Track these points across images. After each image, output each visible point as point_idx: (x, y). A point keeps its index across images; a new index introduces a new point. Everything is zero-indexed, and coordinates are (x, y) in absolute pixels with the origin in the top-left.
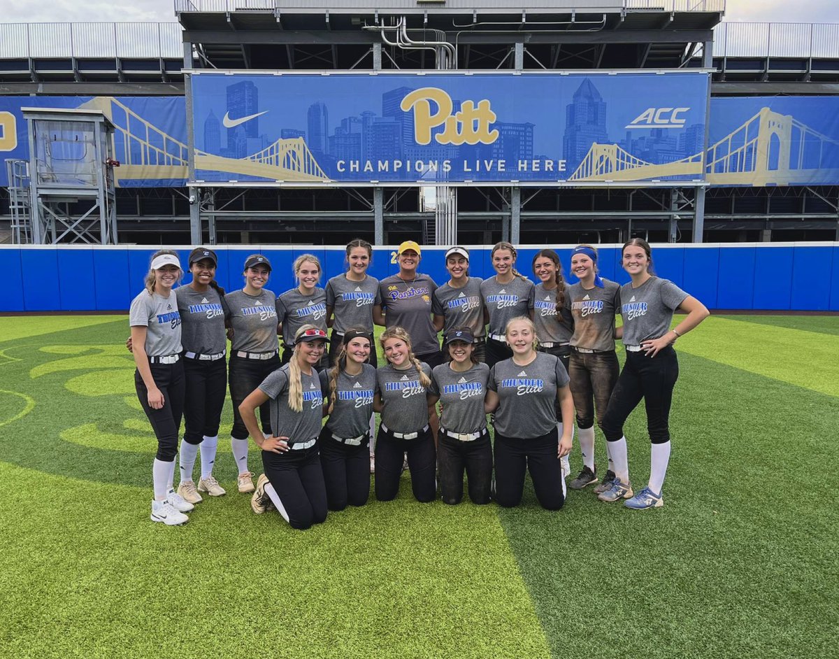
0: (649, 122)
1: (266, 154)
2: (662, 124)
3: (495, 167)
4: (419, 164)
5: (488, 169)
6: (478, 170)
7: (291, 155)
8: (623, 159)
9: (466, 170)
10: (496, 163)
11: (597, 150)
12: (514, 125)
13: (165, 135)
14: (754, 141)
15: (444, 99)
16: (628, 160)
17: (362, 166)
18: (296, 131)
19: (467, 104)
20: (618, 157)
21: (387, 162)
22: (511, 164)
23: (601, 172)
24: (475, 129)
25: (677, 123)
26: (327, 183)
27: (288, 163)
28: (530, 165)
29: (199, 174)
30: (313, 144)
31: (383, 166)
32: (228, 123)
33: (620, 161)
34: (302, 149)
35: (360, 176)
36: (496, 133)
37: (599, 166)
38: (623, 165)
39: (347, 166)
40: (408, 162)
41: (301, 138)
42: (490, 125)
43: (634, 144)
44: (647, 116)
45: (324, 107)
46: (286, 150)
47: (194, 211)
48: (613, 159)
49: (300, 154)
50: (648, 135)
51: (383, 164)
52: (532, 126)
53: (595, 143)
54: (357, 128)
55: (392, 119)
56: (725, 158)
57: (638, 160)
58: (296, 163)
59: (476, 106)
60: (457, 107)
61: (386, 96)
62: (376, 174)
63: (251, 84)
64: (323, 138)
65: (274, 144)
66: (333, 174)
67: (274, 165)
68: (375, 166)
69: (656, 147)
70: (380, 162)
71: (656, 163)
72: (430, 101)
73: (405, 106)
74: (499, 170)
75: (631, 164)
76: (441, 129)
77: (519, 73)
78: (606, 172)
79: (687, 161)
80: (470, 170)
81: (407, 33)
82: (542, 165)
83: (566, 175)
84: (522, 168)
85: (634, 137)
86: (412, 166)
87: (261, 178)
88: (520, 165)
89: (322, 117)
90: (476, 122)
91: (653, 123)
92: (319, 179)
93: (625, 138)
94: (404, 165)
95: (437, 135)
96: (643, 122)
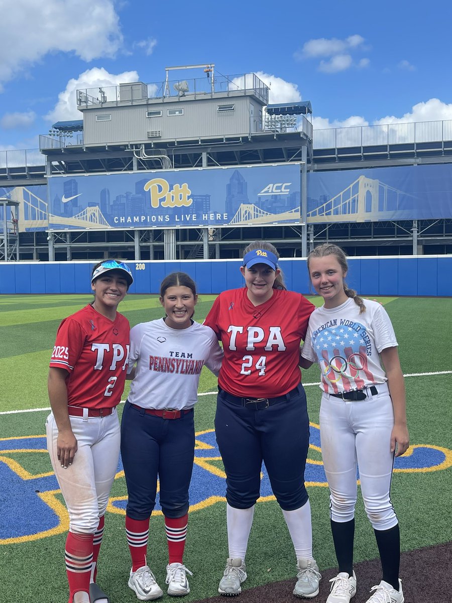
0: (270, 191)
1: (81, 215)
2: (277, 192)
3: (191, 218)
4: (154, 220)
5: (188, 219)
6: (183, 220)
7: (93, 215)
8: (257, 212)
9: (177, 220)
10: (191, 216)
11: (244, 207)
12: (200, 196)
14: (356, 195)
15: (165, 184)
16: (260, 212)
17: (126, 220)
18: (95, 203)
19: (176, 186)
20: (254, 211)
21: (138, 217)
22: (199, 216)
23: (246, 220)
24: (181, 199)
25: (285, 192)
26: (110, 228)
27: (91, 219)
28: (209, 216)
29: (52, 226)
30: (103, 209)
31: (136, 219)
32: (64, 200)
33: (256, 213)
34: (98, 211)
35: (126, 224)
36: (191, 200)
37: (245, 216)
38: (257, 215)
39: (119, 220)
40: (148, 217)
41: (97, 206)
42: (188, 196)
43: (263, 203)
44: (269, 188)
45: (108, 191)
46: (91, 213)
47: (51, 244)
48: (252, 212)
49: (97, 214)
50: (270, 198)
51: (136, 218)
52: (209, 196)
53: (242, 204)
54: (124, 201)
55: (140, 195)
56: (339, 206)
57: (265, 212)
58: (95, 219)
59: (181, 187)
60: (171, 188)
61: (137, 184)
62: (133, 224)
63: (75, 180)
64: (107, 206)
65: (85, 210)
66: (112, 224)
67: (85, 221)
68: (132, 219)
69: (274, 205)
70: (134, 217)
71: (275, 213)
72: (158, 185)
73: (146, 188)
74: (194, 219)
75: (262, 214)
76: (164, 199)
77: (203, 169)
78: (249, 219)
79: (292, 212)
80: (179, 220)
81: (145, 151)
82: (215, 216)
83: (228, 222)
85: (263, 200)
86: (150, 219)
87: (79, 227)
88: (204, 217)
89: (107, 196)
90: (181, 195)
91: (272, 192)
92: (106, 227)
93: (258, 200)
94: (146, 218)
95: (162, 202)
96: (267, 192)
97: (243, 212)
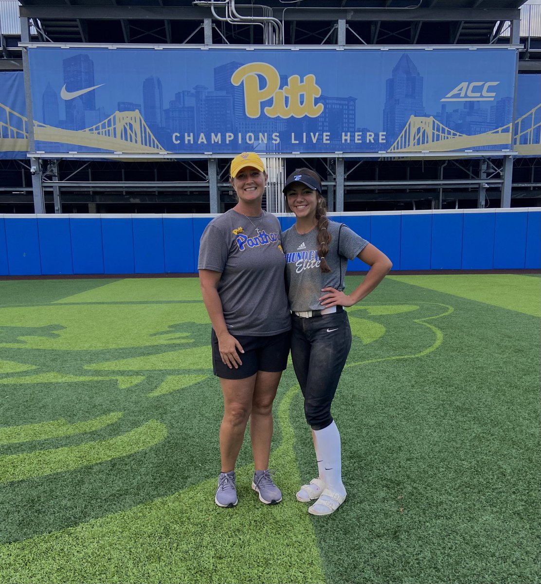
0: (462, 95)
2: (474, 97)
3: (320, 139)
4: (250, 137)
5: (314, 141)
6: (305, 142)
7: (128, 128)
8: (438, 130)
9: (293, 142)
10: (321, 135)
11: (415, 122)
12: (338, 99)
13: (8, 109)
15: (272, 74)
16: (443, 132)
17: (196, 138)
18: (131, 104)
19: (294, 79)
20: (434, 129)
21: (219, 135)
22: (335, 136)
23: (418, 144)
24: (302, 103)
25: (488, 96)
26: (163, 154)
27: (125, 135)
28: (353, 137)
29: (39, 146)
30: (149, 117)
31: (216, 138)
32: (66, 95)
33: (436, 133)
34: (138, 121)
35: (195, 147)
36: (321, 106)
37: (417, 138)
38: (438, 136)
39: (182, 138)
40: (240, 135)
41: (137, 111)
42: (316, 99)
43: (449, 116)
44: (461, 90)
45: (159, 82)
46: (123, 122)
47: (36, 181)
48: (430, 131)
49: (137, 127)
50: (461, 108)
51: (216, 136)
52: (354, 100)
53: (412, 116)
54: (191, 102)
55: (224, 93)
56: (529, 130)
57: (452, 132)
58: (133, 136)
59: (302, 81)
60: (284, 82)
61: (217, 71)
62: (210, 146)
63: (87, 57)
64: (158, 111)
65: (112, 117)
66: (169, 146)
67: (112, 138)
68: (208, 138)
69: (469, 119)
70: (213, 134)
71: (469, 134)
72: (260, 76)
73: (235, 80)
74: (325, 141)
75: (446, 135)
76: (270, 103)
77: (342, 49)
78: (423, 143)
79: (497, 132)
80: (297, 142)
81: (236, 8)
82: (364, 137)
83: (386, 147)
84: (346, 140)
85: (449, 110)
86: (244, 138)
87: (100, 149)
88: (344, 138)
89: (157, 91)
90: (302, 96)
91: (466, 96)
92: (156, 151)
93: (440, 111)
94: (236, 137)
95: (266, 108)
96: (457, 96)
97: (413, 131)
